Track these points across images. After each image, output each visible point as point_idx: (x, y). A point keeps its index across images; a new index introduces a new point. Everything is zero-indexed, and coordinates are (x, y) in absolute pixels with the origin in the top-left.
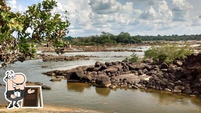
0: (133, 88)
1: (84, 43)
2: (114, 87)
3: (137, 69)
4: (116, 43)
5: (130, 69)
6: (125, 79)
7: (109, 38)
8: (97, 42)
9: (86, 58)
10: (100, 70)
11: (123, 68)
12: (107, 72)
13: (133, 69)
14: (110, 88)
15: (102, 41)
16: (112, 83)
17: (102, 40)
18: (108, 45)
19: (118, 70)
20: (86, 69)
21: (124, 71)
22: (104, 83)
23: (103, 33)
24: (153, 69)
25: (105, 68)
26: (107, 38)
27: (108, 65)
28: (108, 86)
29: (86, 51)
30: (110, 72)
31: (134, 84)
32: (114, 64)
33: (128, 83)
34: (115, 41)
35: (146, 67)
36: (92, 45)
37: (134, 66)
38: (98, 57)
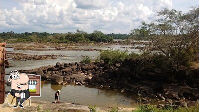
0: (79, 84)
1: (58, 41)
2: (64, 84)
3: (87, 70)
4: (89, 41)
5: (82, 69)
6: (74, 78)
7: (83, 36)
8: (70, 40)
9: (54, 57)
10: (58, 70)
11: (77, 68)
12: (63, 72)
13: (84, 69)
14: (62, 84)
15: (76, 39)
16: (64, 80)
17: (76, 37)
18: (80, 43)
19: (73, 70)
20: (47, 69)
21: (77, 71)
22: (57, 81)
23: (78, 31)
24: (99, 69)
25: (62, 68)
26: (81, 36)
27: (65, 65)
28: (60, 83)
29: (58, 50)
30: (65, 72)
31: (80, 82)
32: (71, 65)
33: (76, 81)
34: (88, 39)
35: (94, 68)
36: (66, 42)
37: (85, 67)
38: (66, 56)
